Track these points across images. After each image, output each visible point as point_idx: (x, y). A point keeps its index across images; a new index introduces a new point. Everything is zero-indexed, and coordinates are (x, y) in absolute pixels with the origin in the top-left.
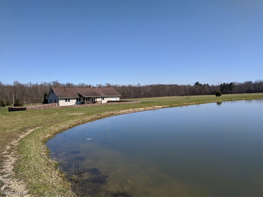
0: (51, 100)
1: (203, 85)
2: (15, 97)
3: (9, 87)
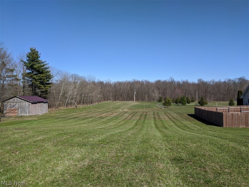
0: (248, 99)
2: (199, 95)
3: (194, 85)
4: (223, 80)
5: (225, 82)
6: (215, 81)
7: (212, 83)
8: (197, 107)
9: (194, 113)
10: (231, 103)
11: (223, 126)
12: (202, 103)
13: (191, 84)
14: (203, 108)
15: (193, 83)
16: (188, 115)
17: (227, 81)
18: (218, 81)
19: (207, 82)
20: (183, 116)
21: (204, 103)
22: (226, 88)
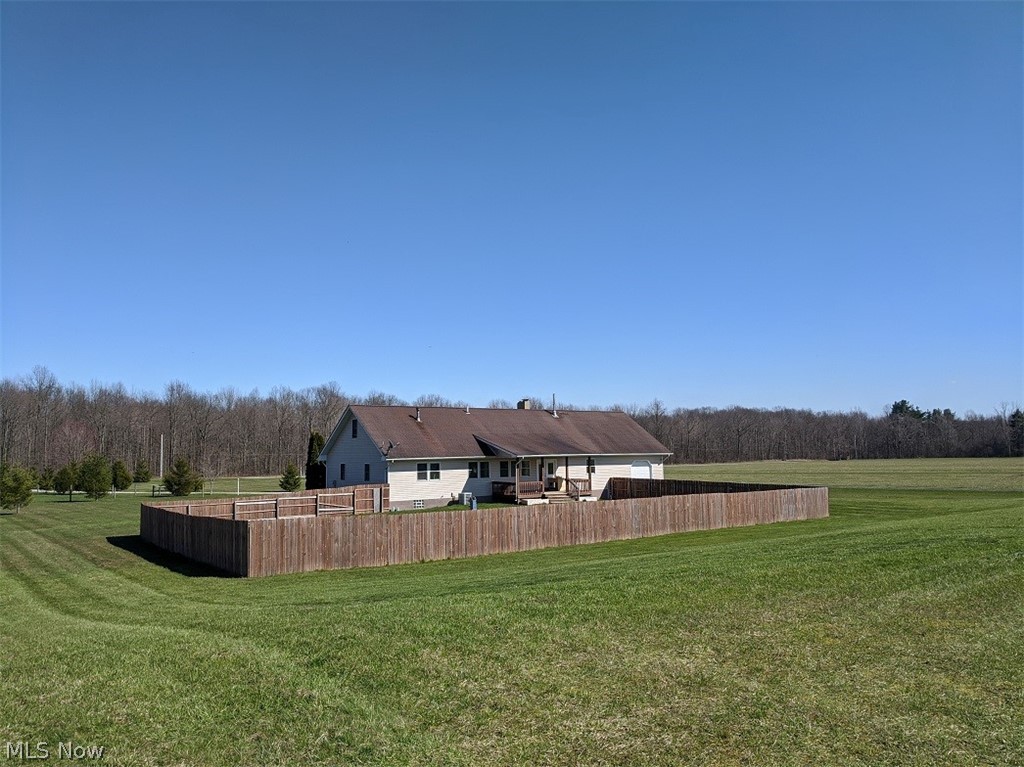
0: (343, 466)
1: (929, 416)
2: (169, 449)
3: (148, 407)
4: (264, 395)
5: (271, 401)
6: (235, 398)
7: (224, 404)
8: (154, 504)
9: (137, 532)
10: (287, 482)
11: (246, 575)
12: (178, 486)
13: (136, 405)
14: (177, 506)
15: (146, 401)
16: (113, 541)
17: (278, 396)
18: (247, 395)
19: (203, 398)
20: (85, 550)
21: (188, 483)
22: (277, 424)
